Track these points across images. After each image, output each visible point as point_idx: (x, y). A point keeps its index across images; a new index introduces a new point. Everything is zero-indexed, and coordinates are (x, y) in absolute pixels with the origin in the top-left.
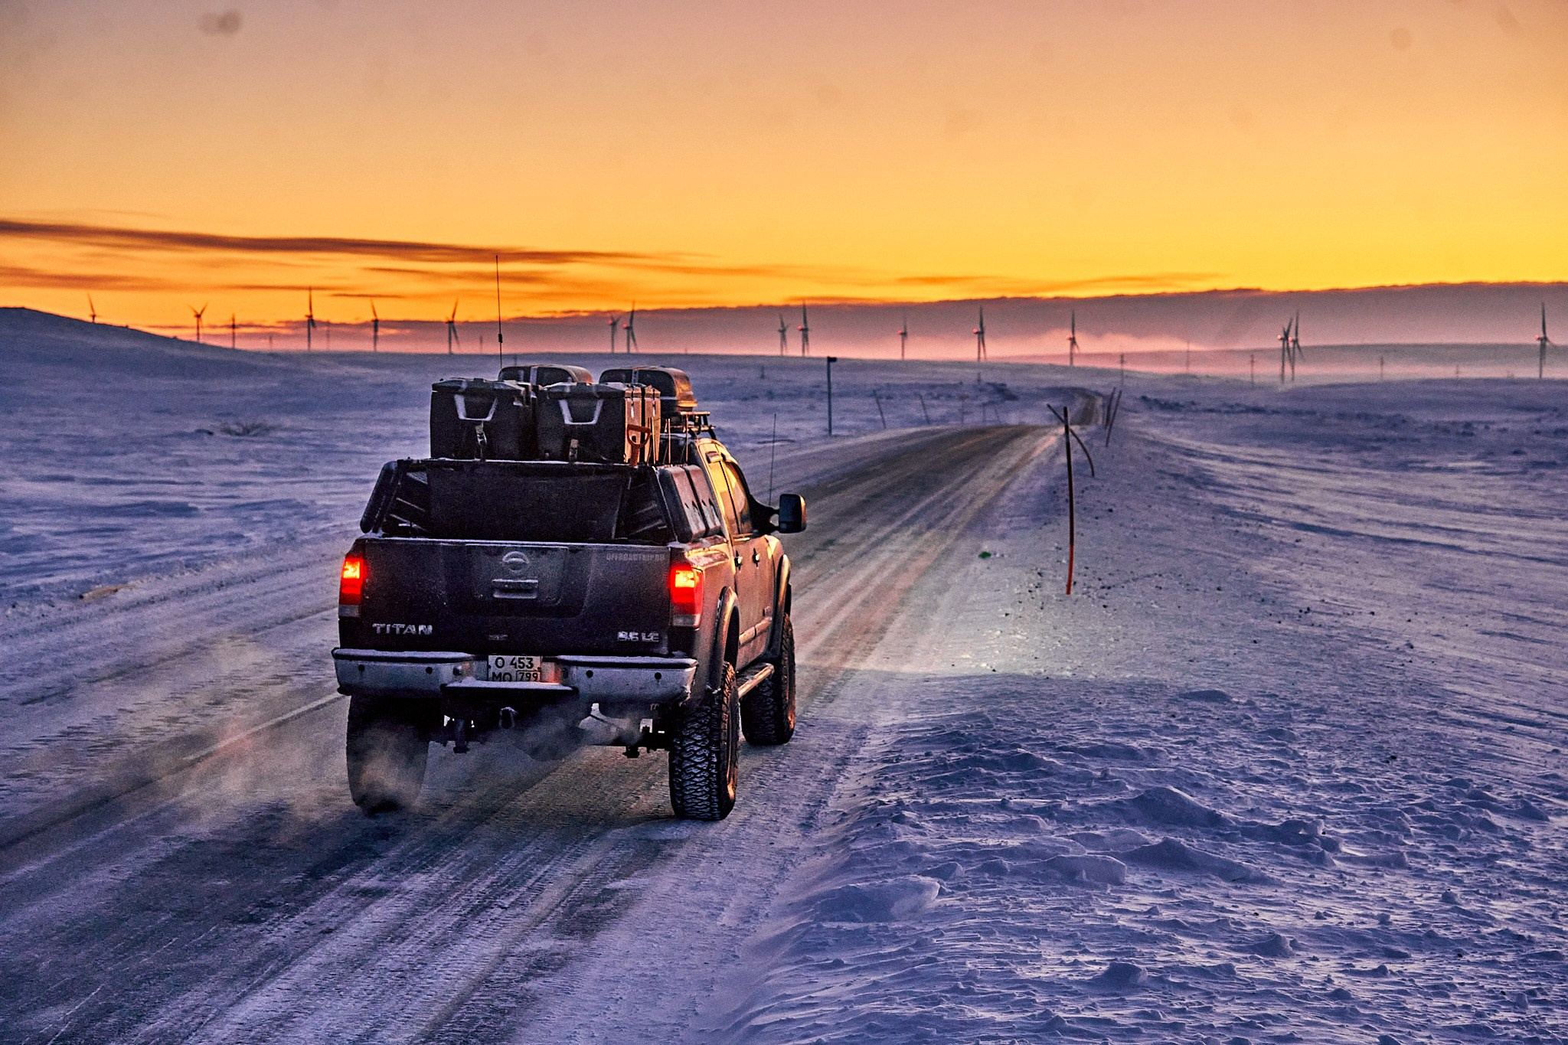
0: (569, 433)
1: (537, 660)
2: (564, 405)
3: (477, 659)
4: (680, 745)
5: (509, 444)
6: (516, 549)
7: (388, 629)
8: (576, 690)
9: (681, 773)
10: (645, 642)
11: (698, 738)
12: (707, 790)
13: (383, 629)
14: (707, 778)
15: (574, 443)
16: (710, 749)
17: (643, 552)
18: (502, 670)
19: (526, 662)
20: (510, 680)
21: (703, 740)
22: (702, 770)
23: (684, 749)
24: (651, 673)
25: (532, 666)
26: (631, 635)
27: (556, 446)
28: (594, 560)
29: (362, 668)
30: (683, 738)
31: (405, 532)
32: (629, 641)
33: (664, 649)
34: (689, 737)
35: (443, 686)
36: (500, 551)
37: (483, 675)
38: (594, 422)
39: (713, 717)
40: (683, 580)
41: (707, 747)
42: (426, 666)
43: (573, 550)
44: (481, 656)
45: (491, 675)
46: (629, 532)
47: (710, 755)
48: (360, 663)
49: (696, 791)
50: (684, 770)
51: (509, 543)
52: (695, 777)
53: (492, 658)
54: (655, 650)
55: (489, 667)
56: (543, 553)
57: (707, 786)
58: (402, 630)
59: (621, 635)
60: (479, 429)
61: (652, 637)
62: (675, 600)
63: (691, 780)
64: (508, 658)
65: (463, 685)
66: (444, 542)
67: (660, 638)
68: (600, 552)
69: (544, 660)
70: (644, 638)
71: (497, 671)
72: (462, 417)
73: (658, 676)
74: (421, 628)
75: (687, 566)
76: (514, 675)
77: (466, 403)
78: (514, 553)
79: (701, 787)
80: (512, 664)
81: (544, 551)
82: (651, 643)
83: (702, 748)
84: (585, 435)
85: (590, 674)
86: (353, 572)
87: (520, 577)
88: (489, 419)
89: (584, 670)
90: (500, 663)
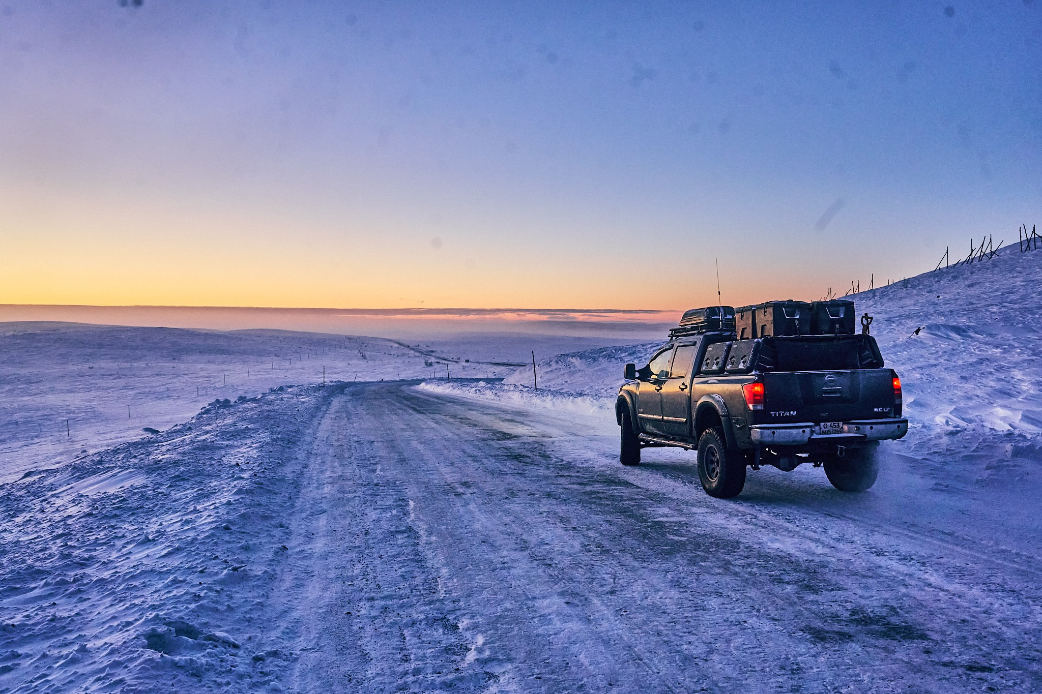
0: (833, 322)
1: (841, 424)
2: (828, 310)
3: (815, 425)
5: (807, 328)
6: (832, 374)
7: (777, 415)
8: (866, 436)
10: (885, 412)
13: (775, 414)
15: (837, 326)
18: (827, 429)
19: (836, 425)
20: (830, 434)
24: (896, 425)
25: (839, 426)
26: (879, 409)
27: (826, 328)
28: (861, 376)
29: (773, 433)
32: (878, 412)
33: (892, 415)
35: (809, 438)
36: (824, 375)
37: (819, 433)
38: (842, 316)
40: (896, 383)
42: (801, 430)
43: (853, 373)
44: (818, 424)
45: (821, 432)
48: (772, 430)
51: (826, 371)
53: (822, 424)
54: (889, 416)
55: (821, 428)
58: (784, 414)
59: (875, 410)
60: (797, 322)
61: (888, 409)
62: (894, 392)
64: (829, 424)
65: (814, 437)
66: (796, 373)
67: (891, 410)
68: (862, 373)
69: (843, 424)
70: (884, 410)
71: (824, 430)
73: (899, 426)
74: (792, 413)
75: (897, 377)
76: (831, 431)
78: (829, 375)
80: (830, 426)
81: (842, 374)
82: (887, 413)
84: (839, 322)
85: (872, 428)
86: (759, 389)
87: (833, 386)
88: (798, 317)
89: (868, 427)
90: (825, 426)
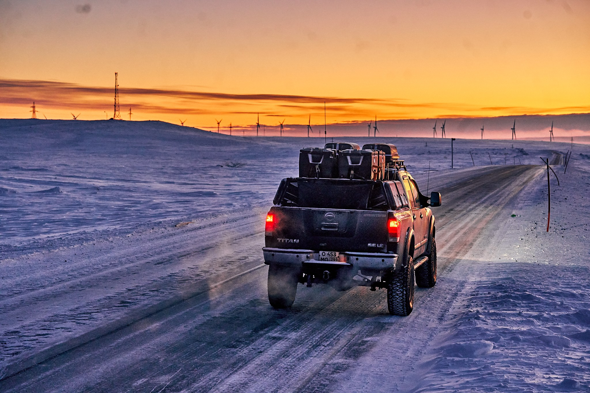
0: (350, 168)
1: (337, 254)
2: (349, 157)
3: (315, 253)
4: (391, 287)
5: (328, 172)
6: (330, 212)
7: (283, 241)
8: (352, 265)
9: (392, 298)
10: (378, 248)
11: (398, 284)
12: (402, 304)
13: (281, 241)
14: (402, 300)
15: (352, 172)
16: (403, 289)
17: (378, 213)
18: (325, 257)
19: (333, 254)
20: (328, 261)
21: (400, 285)
22: (400, 296)
23: (393, 288)
24: (381, 259)
25: (336, 256)
26: (373, 245)
27: (345, 173)
28: (359, 215)
29: (273, 255)
30: (392, 284)
31: (290, 205)
32: (372, 247)
33: (386, 251)
34: (395, 284)
35: (303, 263)
36: (324, 212)
37: (318, 259)
38: (360, 164)
39: (404, 277)
40: (393, 224)
41: (402, 288)
42: (296, 255)
43: (351, 212)
44: (317, 251)
45: (320, 259)
46: (373, 205)
47: (403, 291)
48: (272, 253)
49: (398, 304)
50: (393, 296)
51: (327, 209)
52: (397, 299)
53: (321, 252)
54: (382, 251)
55: (320, 255)
56: (340, 213)
57: (402, 303)
58: (288, 241)
59: (369, 245)
60: (317, 167)
61: (381, 245)
62: (390, 232)
63: (395, 300)
64: (327, 252)
65: (310, 262)
66: (303, 209)
67: (384, 246)
68: (361, 213)
69: (340, 254)
70: (378, 246)
71: (323, 257)
72: (311, 162)
74: (295, 240)
75: (395, 219)
77: (312, 157)
78: (330, 213)
79: (400, 303)
80: (328, 255)
81: (340, 212)
82: (381, 248)
83: (400, 288)
84: (356, 169)
85: (357, 259)
86: (270, 219)
87: (331, 222)
88: (320, 163)
89: (355, 257)
90: (324, 254)
